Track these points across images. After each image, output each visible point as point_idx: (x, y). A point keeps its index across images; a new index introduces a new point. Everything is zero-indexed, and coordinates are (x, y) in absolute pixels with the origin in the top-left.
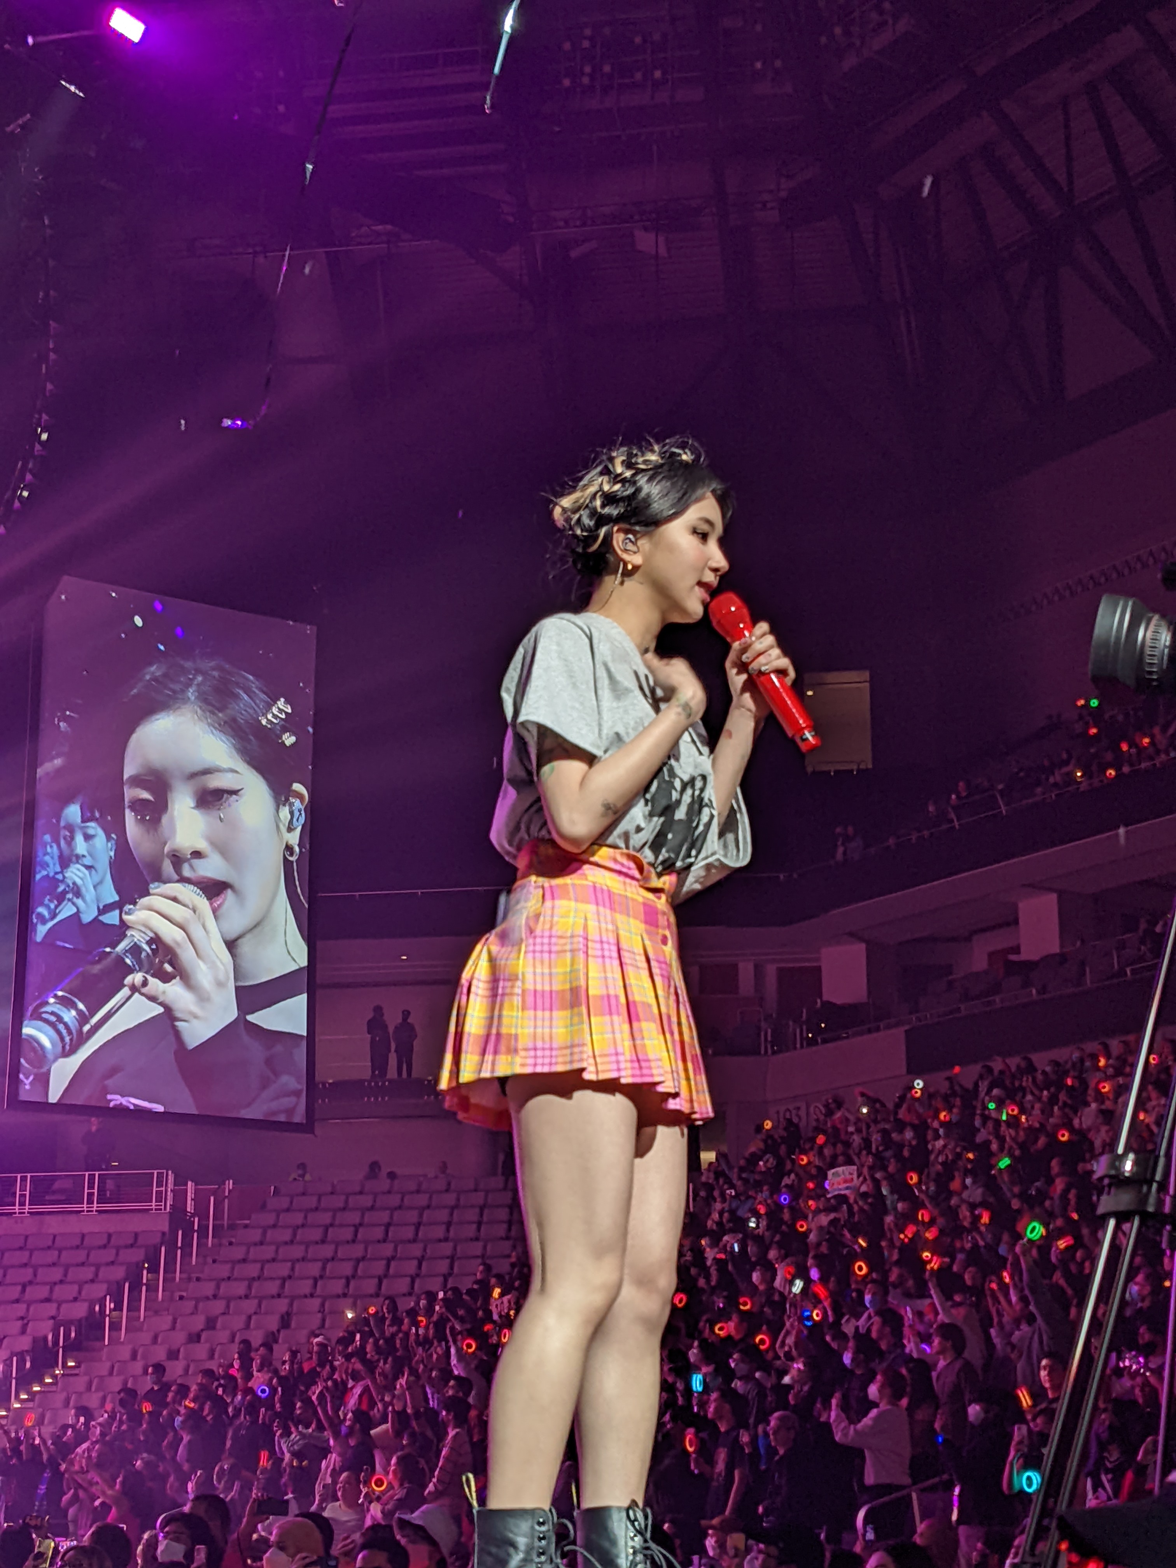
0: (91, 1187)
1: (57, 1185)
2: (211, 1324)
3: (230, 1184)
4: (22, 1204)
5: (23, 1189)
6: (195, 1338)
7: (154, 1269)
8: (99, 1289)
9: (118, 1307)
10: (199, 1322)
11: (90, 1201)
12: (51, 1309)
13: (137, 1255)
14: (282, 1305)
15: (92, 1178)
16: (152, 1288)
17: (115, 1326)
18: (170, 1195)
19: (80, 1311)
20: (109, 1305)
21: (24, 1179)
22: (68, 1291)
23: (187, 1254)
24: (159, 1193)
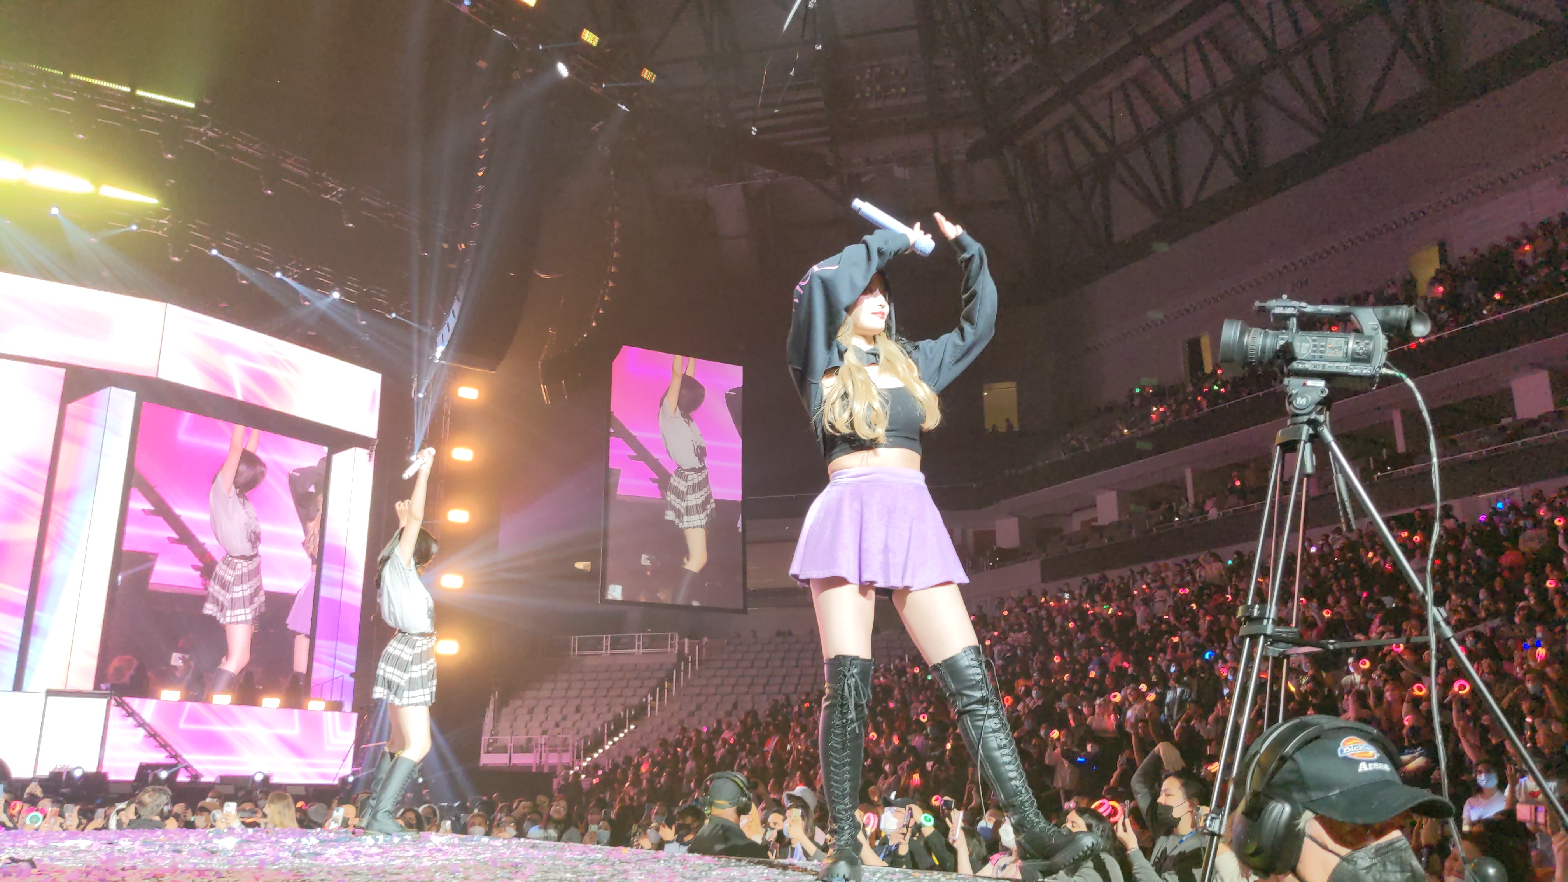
0: (639, 641)
1: (624, 641)
2: (699, 708)
3: (706, 640)
4: (606, 649)
5: (606, 642)
6: (692, 714)
7: (671, 680)
8: (644, 691)
9: (654, 699)
10: (693, 707)
11: (639, 648)
12: (622, 700)
13: (662, 674)
14: (733, 698)
15: (639, 636)
16: (670, 690)
17: (653, 709)
18: (677, 645)
19: (635, 701)
20: (650, 698)
21: (607, 638)
22: (628, 692)
23: (686, 674)
24: (672, 644)
